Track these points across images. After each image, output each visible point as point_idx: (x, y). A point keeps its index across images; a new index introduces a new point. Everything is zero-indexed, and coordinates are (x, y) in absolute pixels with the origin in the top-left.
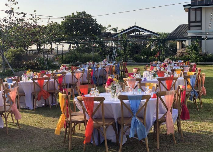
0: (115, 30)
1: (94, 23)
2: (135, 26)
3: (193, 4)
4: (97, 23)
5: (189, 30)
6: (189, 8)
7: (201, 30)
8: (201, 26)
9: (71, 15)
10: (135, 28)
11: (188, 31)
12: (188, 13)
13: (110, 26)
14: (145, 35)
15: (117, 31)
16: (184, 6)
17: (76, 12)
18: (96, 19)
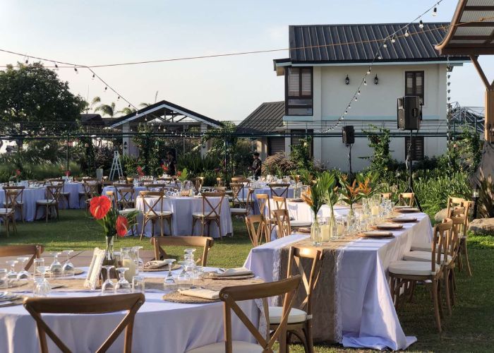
0: (109, 110)
1: (63, 90)
2: (164, 102)
3: (295, 58)
4: (70, 91)
5: (287, 114)
6: (286, 68)
7: (312, 115)
8: (311, 107)
9: (5, 69)
10: (164, 106)
11: (285, 118)
12: (284, 77)
13: (98, 100)
14: (186, 124)
15: (114, 112)
16: (277, 61)
17: (18, 62)
18: (67, 83)
